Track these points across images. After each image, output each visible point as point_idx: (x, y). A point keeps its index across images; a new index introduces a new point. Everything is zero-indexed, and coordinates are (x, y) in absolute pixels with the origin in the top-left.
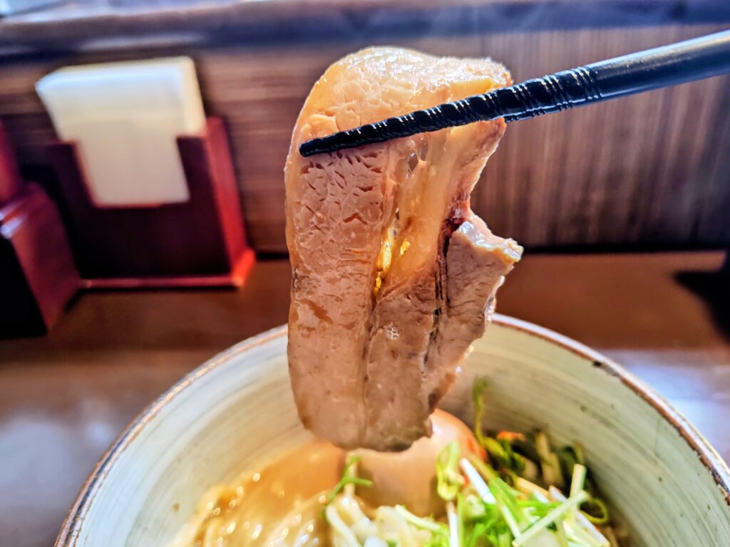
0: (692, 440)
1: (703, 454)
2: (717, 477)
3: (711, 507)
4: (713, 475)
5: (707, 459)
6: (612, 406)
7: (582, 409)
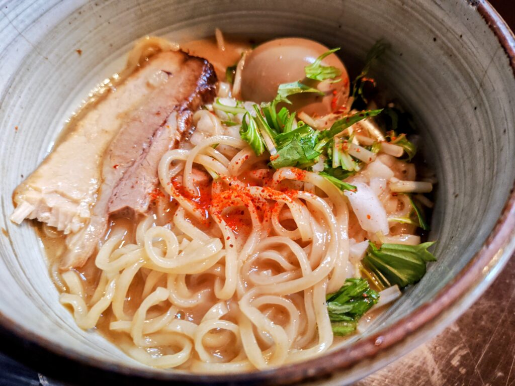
6: (461, 36)
7: (435, 40)
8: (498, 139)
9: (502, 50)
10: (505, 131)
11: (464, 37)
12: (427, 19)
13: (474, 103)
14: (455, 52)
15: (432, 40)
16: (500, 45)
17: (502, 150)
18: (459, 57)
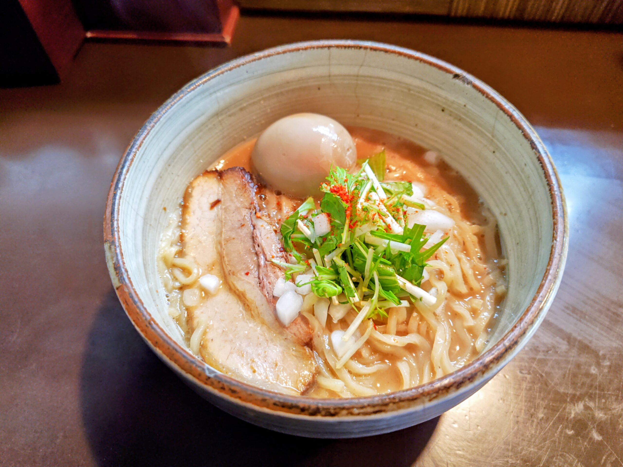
0: (519, 123)
1: (525, 131)
2: (533, 145)
3: (527, 165)
4: (531, 143)
5: (528, 134)
6: (465, 106)
7: (443, 110)
8: (523, 170)
9: (501, 112)
10: (525, 165)
11: (467, 106)
12: (433, 98)
13: (492, 149)
14: (463, 116)
15: (441, 112)
16: (498, 109)
17: (529, 177)
18: (468, 119)
